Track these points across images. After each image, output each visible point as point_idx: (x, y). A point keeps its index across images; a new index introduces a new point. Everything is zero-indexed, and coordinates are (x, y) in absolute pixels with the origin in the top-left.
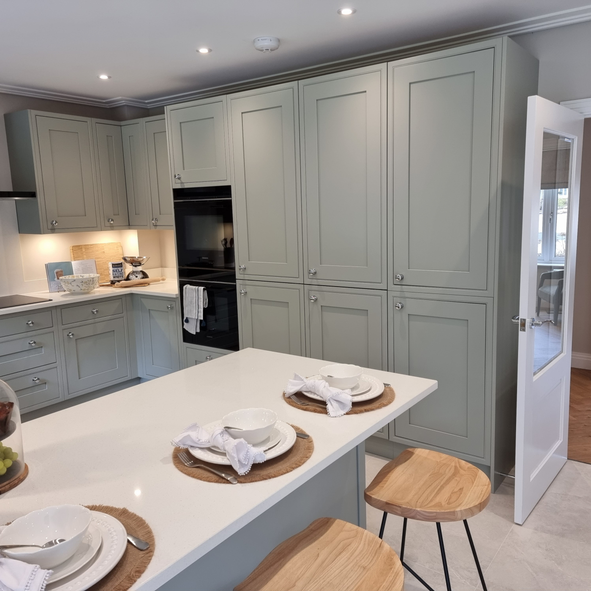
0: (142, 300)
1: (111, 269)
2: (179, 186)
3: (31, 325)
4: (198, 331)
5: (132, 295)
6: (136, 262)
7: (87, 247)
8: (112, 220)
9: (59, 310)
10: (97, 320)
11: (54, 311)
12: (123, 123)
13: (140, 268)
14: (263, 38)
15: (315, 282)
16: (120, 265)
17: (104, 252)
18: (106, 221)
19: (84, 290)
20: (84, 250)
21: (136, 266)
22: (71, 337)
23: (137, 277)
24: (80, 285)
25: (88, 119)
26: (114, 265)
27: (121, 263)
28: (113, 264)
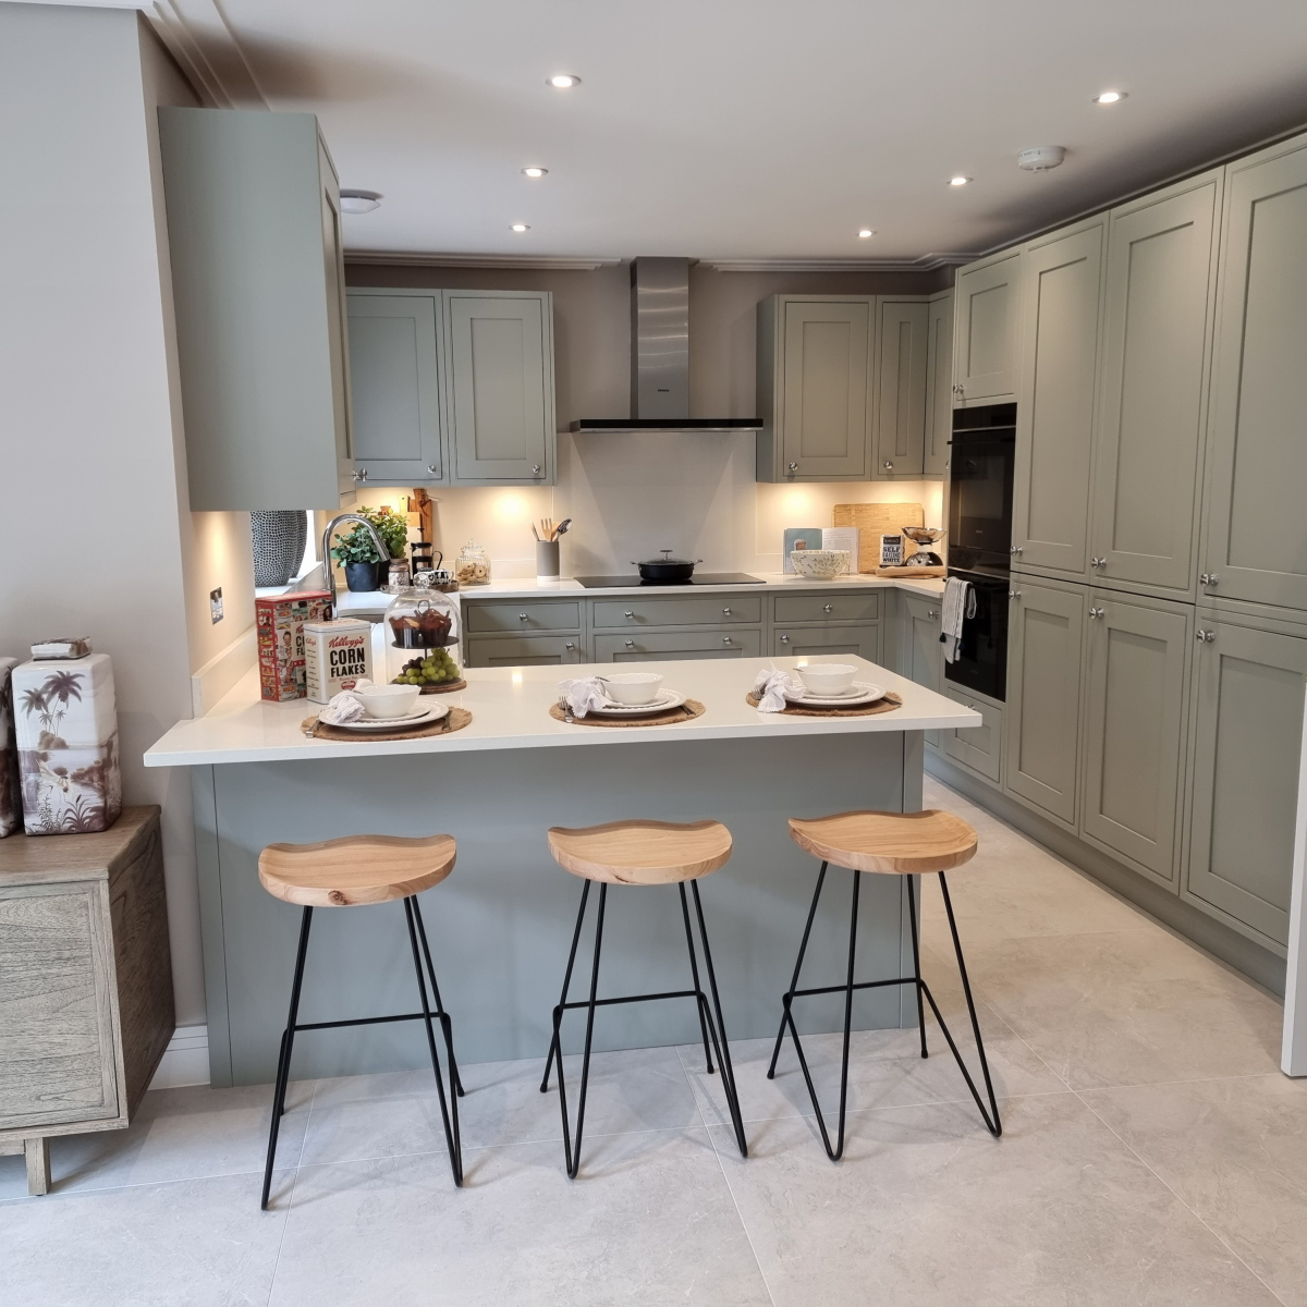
0: (908, 600)
1: (882, 545)
2: (959, 406)
3: (728, 614)
4: (958, 658)
5: (896, 590)
6: (923, 537)
7: (860, 508)
8: (891, 464)
9: (771, 599)
10: (830, 623)
11: (764, 599)
12: (932, 297)
13: (927, 549)
14: (1026, 152)
15: (1103, 582)
16: (897, 540)
17: (888, 519)
18: (881, 466)
19: (819, 573)
20: (853, 512)
21: (922, 544)
22: (785, 641)
23: (919, 562)
24: (812, 564)
25: (870, 298)
26: (888, 540)
27: (899, 538)
28: (885, 538)
